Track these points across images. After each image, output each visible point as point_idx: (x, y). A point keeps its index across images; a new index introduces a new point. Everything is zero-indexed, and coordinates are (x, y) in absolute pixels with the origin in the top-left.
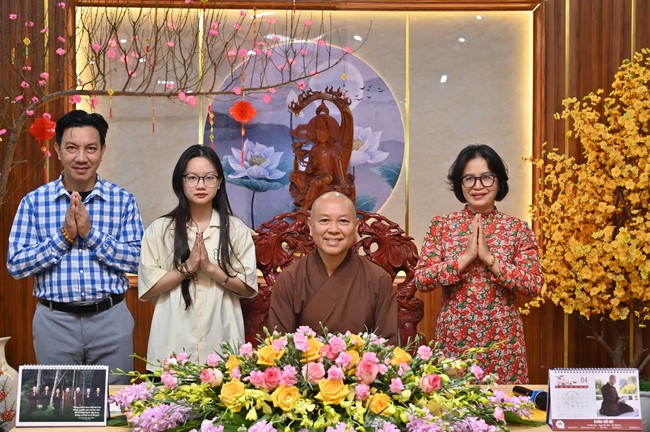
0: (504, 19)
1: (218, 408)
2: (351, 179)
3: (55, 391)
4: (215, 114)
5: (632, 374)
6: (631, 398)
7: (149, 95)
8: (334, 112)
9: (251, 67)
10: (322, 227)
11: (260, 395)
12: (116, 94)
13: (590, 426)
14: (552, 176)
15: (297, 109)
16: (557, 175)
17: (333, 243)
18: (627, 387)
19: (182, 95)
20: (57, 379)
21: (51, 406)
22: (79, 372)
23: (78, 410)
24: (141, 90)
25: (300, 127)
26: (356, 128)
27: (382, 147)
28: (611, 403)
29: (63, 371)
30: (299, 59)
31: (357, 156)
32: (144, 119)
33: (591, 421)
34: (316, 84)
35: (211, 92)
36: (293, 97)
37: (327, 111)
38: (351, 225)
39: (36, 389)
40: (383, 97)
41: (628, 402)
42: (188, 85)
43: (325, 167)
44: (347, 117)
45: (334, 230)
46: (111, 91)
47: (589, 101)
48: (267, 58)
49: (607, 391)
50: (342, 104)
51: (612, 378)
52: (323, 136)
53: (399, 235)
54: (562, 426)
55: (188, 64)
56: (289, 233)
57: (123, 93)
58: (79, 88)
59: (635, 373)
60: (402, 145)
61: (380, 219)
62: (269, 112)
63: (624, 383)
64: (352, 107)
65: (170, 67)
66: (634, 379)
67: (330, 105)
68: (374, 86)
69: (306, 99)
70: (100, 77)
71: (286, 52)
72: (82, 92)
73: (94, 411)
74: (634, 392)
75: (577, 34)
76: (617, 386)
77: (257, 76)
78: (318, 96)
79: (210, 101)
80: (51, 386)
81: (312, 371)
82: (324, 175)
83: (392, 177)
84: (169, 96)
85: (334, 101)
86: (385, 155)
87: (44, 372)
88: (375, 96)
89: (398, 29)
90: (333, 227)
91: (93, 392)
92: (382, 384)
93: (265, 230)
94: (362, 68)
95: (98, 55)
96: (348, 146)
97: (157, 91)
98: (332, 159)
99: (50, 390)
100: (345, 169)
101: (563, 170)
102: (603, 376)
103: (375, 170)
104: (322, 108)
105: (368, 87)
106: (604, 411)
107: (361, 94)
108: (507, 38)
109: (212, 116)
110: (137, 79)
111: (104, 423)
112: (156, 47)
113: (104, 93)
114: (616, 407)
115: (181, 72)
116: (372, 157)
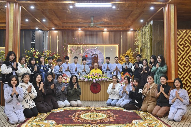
0: (114, 46)
1: (87, 78)
9: (87, 51)
11: (91, 77)
15: (92, 56)
19: (80, 54)
25: (93, 58)
31: (99, 61)
34: (95, 53)
40: (102, 54)
44: (98, 57)
47: (124, 55)
50: (97, 55)
52: (95, 59)
55: (81, 51)
57: (74, 54)
60: (104, 60)
62: (89, 56)
68: (101, 53)
75: (123, 48)
78: (95, 54)
79: (83, 55)
81: (94, 75)
83: (103, 63)
88: (101, 54)
89: (103, 47)
92: (100, 76)
94: (99, 51)
96: (98, 60)
98: (96, 61)
105: (100, 53)
108: (115, 48)
112: (77, 49)
116: (100, 61)
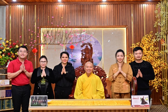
0: (120, 29)
2: (92, 59)
3: (37, 100)
4: (67, 48)
5: (147, 96)
6: (147, 101)
7: (54, 44)
8: (89, 47)
9: (73, 39)
10: (87, 68)
12: (48, 44)
13: (139, 106)
14: (130, 58)
15: (82, 46)
16: (131, 58)
17: (89, 71)
18: (146, 99)
19: (60, 44)
20: (38, 98)
21: (37, 103)
22: (42, 97)
23: (42, 104)
24: (53, 43)
25: (83, 50)
26: (93, 50)
27: (98, 54)
28: (143, 102)
29: (39, 97)
30: (82, 37)
32: (53, 49)
33: (140, 105)
35: (66, 44)
36: (81, 44)
37: (88, 47)
38: (92, 68)
39: (34, 100)
40: (98, 44)
41: (147, 102)
42: (62, 42)
43: (87, 58)
44: (91, 48)
45: (89, 69)
46: (47, 44)
47: (137, 44)
48: (77, 37)
49: (143, 100)
50: (91, 45)
51: (143, 97)
52: (87, 52)
53: (102, 70)
54: (134, 107)
55: (62, 38)
56: (81, 70)
57: (50, 44)
58: (41, 43)
59: (148, 96)
60: (102, 53)
61: (98, 67)
63: (146, 98)
64: (92, 46)
65: (58, 39)
66: (148, 97)
67: (88, 46)
68: (96, 42)
69: (84, 45)
70: (45, 41)
71: (80, 36)
72: (42, 44)
73: (45, 104)
74: (148, 100)
75: (134, 32)
76: (144, 98)
77: (74, 41)
78: (86, 44)
79: (66, 45)
80: (37, 99)
82: (87, 59)
83: (100, 59)
84: (58, 44)
85: (89, 45)
86: (99, 55)
87: (35, 97)
88: (97, 44)
89: (101, 31)
90: (89, 68)
91: (45, 100)
93: (76, 69)
94: (94, 39)
95: (45, 37)
97: (56, 43)
98: (89, 56)
99: (36, 100)
100: (91, 58)
101: (132, 57)
102: (142, 97)
103: (97, 58)
104: (87, 46)
106: (142, 103)
107: (94, 43)
108: (121, 33)
109: (66, 48)
110: (52, 41)
111: (47, 107)
112: (55, 35)
113: (46, 44)
114: (144, 103)
115: (60, 40)
116: (96, 55)
